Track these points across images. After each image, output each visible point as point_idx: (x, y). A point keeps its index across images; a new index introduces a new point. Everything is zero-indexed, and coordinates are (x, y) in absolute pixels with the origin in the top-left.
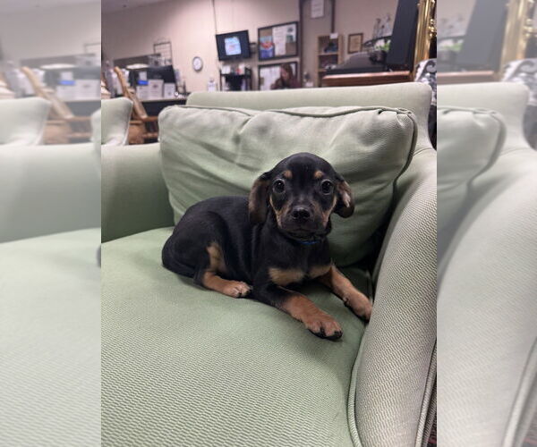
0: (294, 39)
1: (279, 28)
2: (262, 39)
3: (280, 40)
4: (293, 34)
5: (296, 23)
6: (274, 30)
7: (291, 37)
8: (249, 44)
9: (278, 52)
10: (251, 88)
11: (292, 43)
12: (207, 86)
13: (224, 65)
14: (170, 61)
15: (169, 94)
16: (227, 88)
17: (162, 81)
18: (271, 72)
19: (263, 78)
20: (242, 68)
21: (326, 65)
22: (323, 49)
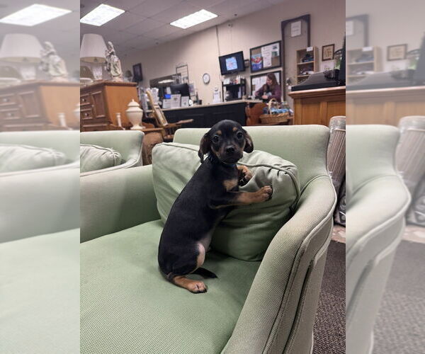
0: (278, 55)
1: (265, 47)
2: (253, 57)
3: (267, 56)
4: (277, 50)
5: (279, 42)
6: (262, 48)
7: (276, 53)
8: (243, 61)
9: (265, 65)
10: (245, 94)
11: (276, 57)
12: (213, 94)
13: (225, 78)
14: (187, 78)
15: (188, 103)
16: (226, 95)
17: (180, 95)
18: (260, 79)
19: (254, 86)
20: (238, 79)
21: (304, 71)
22: (301, 59)
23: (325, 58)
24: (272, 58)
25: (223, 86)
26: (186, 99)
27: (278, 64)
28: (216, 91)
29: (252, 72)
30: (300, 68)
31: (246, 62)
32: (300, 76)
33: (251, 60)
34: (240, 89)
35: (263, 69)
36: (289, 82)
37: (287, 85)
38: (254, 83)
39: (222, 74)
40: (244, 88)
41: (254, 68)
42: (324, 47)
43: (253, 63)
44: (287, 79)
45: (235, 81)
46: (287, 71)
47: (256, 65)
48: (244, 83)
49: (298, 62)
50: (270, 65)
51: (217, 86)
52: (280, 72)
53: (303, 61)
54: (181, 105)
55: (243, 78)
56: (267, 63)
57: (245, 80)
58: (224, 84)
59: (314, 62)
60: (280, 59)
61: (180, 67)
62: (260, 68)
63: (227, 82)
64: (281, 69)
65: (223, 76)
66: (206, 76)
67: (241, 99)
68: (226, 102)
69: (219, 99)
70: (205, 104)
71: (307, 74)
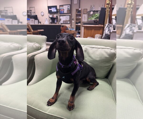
1: (65, 6)
4: (69, 7)
5: (70, 5)
6: (64, 6)
7: (68, 8)
9: (65, 12)
10: (58, 22)
11: (69, 10)
12: (45, 20)
14: (35, 12)
15: (36, 23)
16: (51, 21)
17: (34, 19)
18: (63, 17)
19: (61, 19)
20: (55, 16)
21: (78, 17)
22: (77, 12)
23: (84, 13)
24: (67, 10)
25: (49, 17)
26: (37, 21)
27: (69, 12)
28: (46, 19)
29: (60, 14)
30: (77, 15)
31: (58, 10)
32: (77, 18)
33: (60, 9)
34: (56, 20)
35: (64, 14)
36: (73, 19)
37: (72, 20)
38: (60, 18)
39: (49, 13)
40: (57, 19)
41: (61, 13)
42: (84, 9)
43: (60, 11)
44: (72, 18)
45: (54, 16)
46: (72, 15)
47: (62, 12)
48: (57, 18)
49: (76, 13)
50: (66, 13)
51: (47, 17)
52: (70, 15)
53: (78, 13)
54: (34, 23)
55: (57, 16)
56: (65, 11)
58: (50, 17)
59: (81, 14)
60: (70, 11)
61: (31, 8)
62: (63, 13)
63: (51, 16)
64: (70, 14)
65: (49, 14)
66: (42, 13)
67: (56, 23)
68: (50, 24)
69: (48, 22)
70: (42, 24)
71: (79, 17)
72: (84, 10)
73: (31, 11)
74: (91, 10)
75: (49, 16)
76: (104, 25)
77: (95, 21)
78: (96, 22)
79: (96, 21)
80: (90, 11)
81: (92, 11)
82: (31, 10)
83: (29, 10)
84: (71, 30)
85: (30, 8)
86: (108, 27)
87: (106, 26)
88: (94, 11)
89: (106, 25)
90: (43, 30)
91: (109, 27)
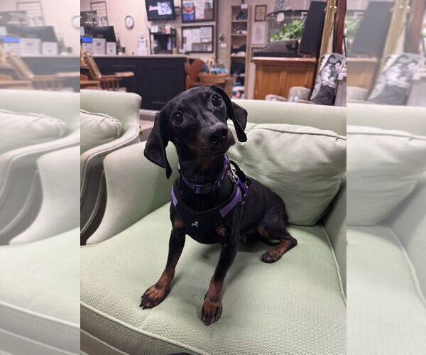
0: (212, 7)
2: (185, 3)
3: (200, 6)
4: (211, 1)
7: (209, 4)
8: (175, 7)
9: (198, 16)
10: (175, 46)
11: (209, 9)
12: (139, 42)
13: (152, 25)
14: (106, 18)
15: (111, 51)
16: (154, 45)
17: (104, 40)
18: (192, 33)
19: (185, 38)
20: (168, 28)
21: (237, 30)
22: (235, 16)
23: (257, 18)
24: (205, 10)
25: (151, 33)
26: (112, 46)
27: (211, 17)
28: (142, 38)
29: (184, 22)
30: (234, 25)
31: (177, 10)
32: (234, 34)
33: (182, 7)
34: (170, 40)
35: (195, 21)
36: (222, 39)
37: (220, 42)
38: (184, 35)
39: (149, 20)
40: (174, 39)
41: (185, 18)
42: (257, 6)
43: (185, 12)
44: (220, 36)
45: (165, 29)
46: (220, 26)
47: (188, 15)
48: (173, 34)
49: (233, 19)
50: (203, 17)
51: (142, 33)
52: (212, 26)
53: (237, 18)
54: (106, 53)
55: (174, 28)
56: (200, 14)
57: (175, 30)
58: (152, 31)
59: (248, 21)
60: (213, 13)
61: (96, 3)
62: (192, 18)
63: (155, 29)
64: (214, 23)
65: (151, 22)
66: (129, 19)
67: (171, 52)
68: (154, 55)
69: (145, 49)
70: (129, 54)
71: (240, 33)
72: (258, 8)
73: (95, 12)
74: (280, 9)
75: (150, 30)
76: (318, 57)
77: (289, 46)
78: (294, 49)
79: (294, 46)
80: (276, 13)
81: (281, 12)
82: (93, 9)
83: (89, 10)
84: (215, 72)
85: (91, 3)
86: (330, 65)
87: (325, 61)
88: (288, 13)
89: (323, 58)
90: (130, 74)
91: (335, 64)
